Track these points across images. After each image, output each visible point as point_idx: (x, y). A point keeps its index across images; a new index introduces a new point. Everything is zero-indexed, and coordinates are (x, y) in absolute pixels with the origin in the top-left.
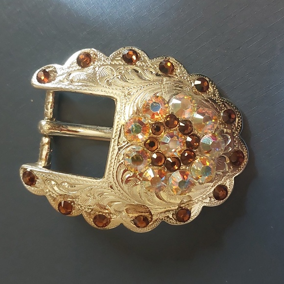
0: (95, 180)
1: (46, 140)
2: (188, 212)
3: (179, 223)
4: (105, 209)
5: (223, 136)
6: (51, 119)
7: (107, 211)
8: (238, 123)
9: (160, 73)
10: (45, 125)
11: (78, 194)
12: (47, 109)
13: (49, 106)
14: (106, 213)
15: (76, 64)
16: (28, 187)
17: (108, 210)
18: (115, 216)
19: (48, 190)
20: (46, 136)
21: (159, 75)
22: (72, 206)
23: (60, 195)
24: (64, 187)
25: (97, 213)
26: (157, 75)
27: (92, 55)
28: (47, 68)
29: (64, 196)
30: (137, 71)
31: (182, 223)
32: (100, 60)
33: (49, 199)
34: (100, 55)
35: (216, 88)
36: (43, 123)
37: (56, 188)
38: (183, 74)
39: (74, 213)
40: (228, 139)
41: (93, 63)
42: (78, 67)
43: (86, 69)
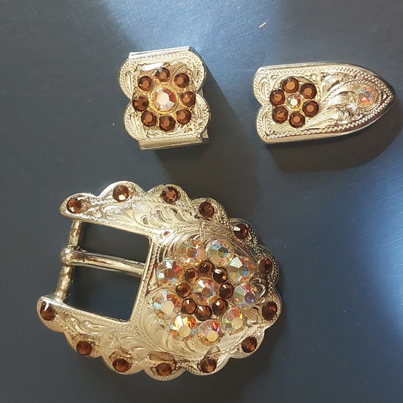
0: (119, 323)
1: (67, 270)
2: (214, 363)
3: (202, 374)
4: (127, 353)
5: (258, 287)
6: (75, 248)
7: (129, 356)
8: (274, 273)
9: (199, 215)
10: (68, 254)
11: (100, 335)
12: (73, 237)
13: (75, 234)
14: (128, 358)
15: (111, 197)
16: (45, 322)
17: (130, 354)
18: (137, 362)
19: (67, 328)
20: (67, 266)
21: (199, 218)
22: (91, 348)
23: (81, 334)
24: (85, 326)
25: (118, 357)
26: (196, 217)
27: (129, 189)
28: (80, 197)
29: (84, 335)
30: (175, 211)
31: (206, 374)
32: (137, 195)
33: (68, 336)
34: (139, 189)
35: (255, 236)
36: (67, 251)
37: (77, 327)
38: (222, 218)
39: (94, 355)
40: (262, 289)
41: (131, 198)
42: (114, 200)
43: (122, 203)
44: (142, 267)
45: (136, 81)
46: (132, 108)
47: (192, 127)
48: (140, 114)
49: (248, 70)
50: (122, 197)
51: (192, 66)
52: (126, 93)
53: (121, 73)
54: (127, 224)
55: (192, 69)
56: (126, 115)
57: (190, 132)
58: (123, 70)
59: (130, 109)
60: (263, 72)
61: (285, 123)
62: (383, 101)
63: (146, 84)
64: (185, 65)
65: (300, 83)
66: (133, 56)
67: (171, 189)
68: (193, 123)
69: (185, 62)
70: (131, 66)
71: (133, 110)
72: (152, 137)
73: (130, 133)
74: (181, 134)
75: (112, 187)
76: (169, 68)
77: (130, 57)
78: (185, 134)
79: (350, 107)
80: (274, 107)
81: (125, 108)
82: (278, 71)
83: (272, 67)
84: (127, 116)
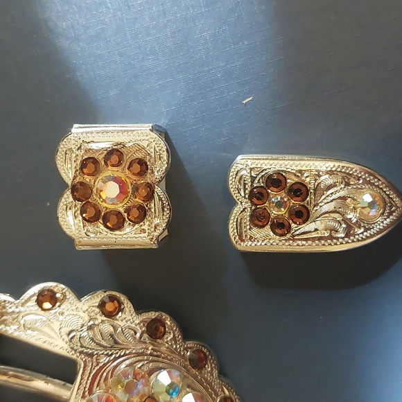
15: (33, 302)
27: (58, 295)
32: (68, 302)
35: (216, 365)
38: (176, 341)
41: (59, 306)
42: (37, 307)
43: (47, 313)
44: (69, 389)
45: (79, 162)
46: (71, 196)
47: (146, 227)
48: (79, 204)
49: (224, 154)
50: (47, 305)
51: (152, 150)
52: (64, 175)
53: (60, 150)
54: (51, 341)
55: (153, 155)
56: (62, 204)
57: (142, 235)
58: (63, 146)
59: (68, 197)
60: (243, 161)
61: (265, 228)
62: (391, 214)
63: (91, 167)
64: (144, 148)
65: (289, 181)
66: (77, 129)
67: (112, 299)
68: (147, 223)
69: (144, 144)
70: (73, 142)
71: (71, 199)
72: (92, 235)
73: (64, 228)
74: (130, 235)
75: (36, 289)
76: (122, 150)
77: (73, 130)
78: (136, 236)
79: (349, 217)
80: (253, 208)
81: (61, 195)
82: (262, 161)
83: (255, 156)
84: (62, 206)
